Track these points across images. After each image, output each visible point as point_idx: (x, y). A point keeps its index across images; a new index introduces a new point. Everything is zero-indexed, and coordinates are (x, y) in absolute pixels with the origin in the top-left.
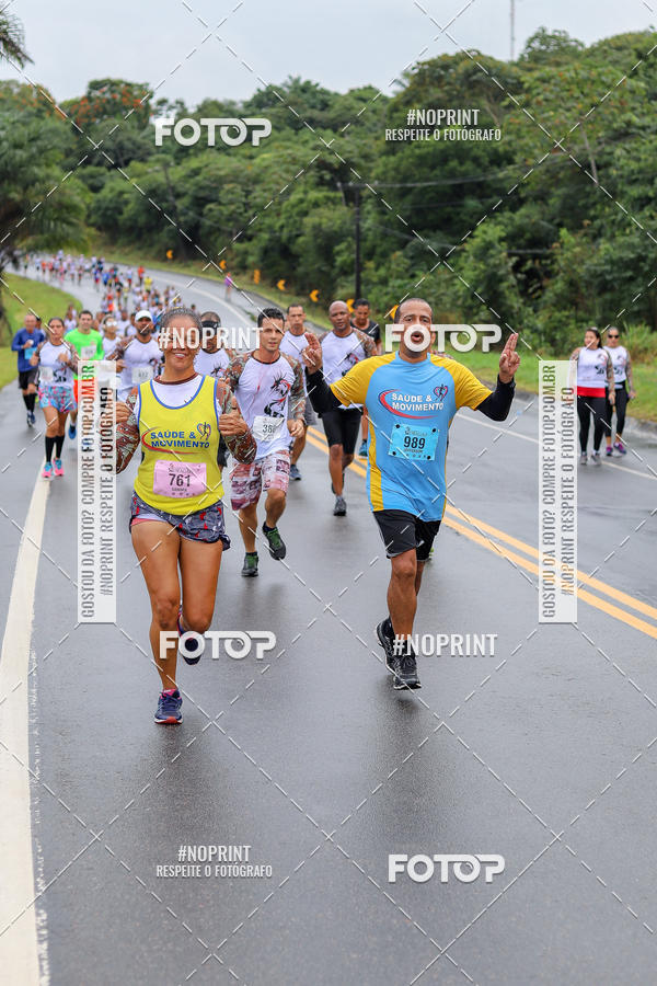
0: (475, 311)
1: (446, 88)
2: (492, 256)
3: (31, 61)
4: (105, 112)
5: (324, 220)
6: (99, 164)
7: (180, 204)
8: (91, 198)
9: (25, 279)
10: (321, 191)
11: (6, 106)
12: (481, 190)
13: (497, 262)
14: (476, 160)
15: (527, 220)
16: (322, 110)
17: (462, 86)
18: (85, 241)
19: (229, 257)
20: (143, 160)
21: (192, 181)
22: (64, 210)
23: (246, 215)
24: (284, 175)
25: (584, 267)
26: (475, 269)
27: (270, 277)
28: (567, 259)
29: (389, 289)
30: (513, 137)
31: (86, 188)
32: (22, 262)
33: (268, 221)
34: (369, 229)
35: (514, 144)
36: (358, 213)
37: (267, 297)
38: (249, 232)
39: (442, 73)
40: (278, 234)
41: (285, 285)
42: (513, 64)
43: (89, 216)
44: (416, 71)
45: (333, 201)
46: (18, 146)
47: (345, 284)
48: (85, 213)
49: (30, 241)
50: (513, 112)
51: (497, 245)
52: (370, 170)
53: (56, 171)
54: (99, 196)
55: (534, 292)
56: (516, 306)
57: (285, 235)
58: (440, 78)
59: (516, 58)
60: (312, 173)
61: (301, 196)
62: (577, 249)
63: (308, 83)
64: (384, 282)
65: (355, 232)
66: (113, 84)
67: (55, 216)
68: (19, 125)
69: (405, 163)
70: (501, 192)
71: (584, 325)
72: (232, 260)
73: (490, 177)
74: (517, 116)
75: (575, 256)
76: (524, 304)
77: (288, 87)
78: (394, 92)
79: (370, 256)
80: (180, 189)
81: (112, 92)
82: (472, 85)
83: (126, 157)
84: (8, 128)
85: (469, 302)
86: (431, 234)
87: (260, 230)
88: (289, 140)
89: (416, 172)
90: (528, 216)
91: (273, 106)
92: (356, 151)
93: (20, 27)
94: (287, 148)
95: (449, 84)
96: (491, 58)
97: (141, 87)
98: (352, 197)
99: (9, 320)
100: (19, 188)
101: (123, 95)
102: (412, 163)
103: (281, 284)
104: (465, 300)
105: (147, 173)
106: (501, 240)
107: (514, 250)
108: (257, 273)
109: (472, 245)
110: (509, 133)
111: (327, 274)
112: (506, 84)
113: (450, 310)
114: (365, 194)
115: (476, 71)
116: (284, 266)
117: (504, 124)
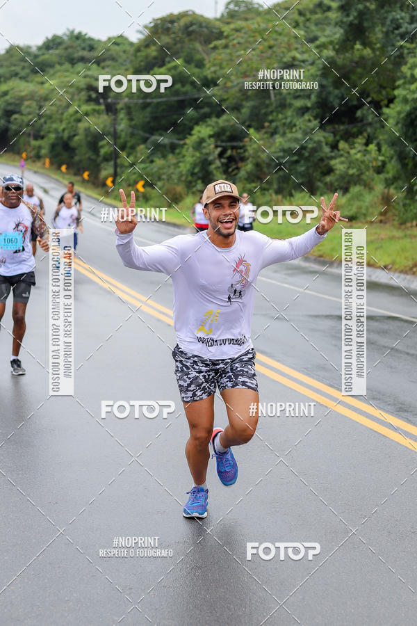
0: (194, 184)
1: (173, 36)
2: (204, 147)
5: (92, 125)
10: (90, 105)
12: (193, 103)
13: (208, 151)
14: (193, 83)
15: (227, 124)
16: (90, 51)
17: (183, 34)
19: (29, 150)
21: (3, 99)
23: (39, 122)
25: (266, 154)
26: (193, 156)
27: (56, 164)
28: (254, 149)
30: (217, 68)
33: (54, 126)
34: (122, 131)
35: (218, 73)
36: (115, 120)
37: (53, 176)
38: (42, 133)
39: (170, 25)
40: (61, 134)
41: (67, 169)
42: (217, 20)
44: (152, 25)
45: (98, 112)
47: (106, 167)
50: (217, 51)
51: (207, 140)
55: (233, 170)
57: (66, 135)
58: (168, 29)
59: (218, 16)
60: (83, 93)
61: (76, 109)
62: (261, 142)
63: (80, 33)
65: (113, 132)
70: (209, 104)
71: (267, 193)
72: (31, 152)
73: (201, 95)
74: (220, 54)
75: (259, 147)
77: (67, 36)
78: (139, 39)
79: (123, 148)
82: (189, 34)
85: (190, 178)
86: (164, 134)
87: (49, 132)
88: (67, 71)
90: (228, 121)
91: (57, 49)
94: (66, 77)
95: (174, 33)
96: (202, 16)
98: (111, 109)
103: (64, 168)
104: (187, 176)
106: (210, 136)
107: (219, 143)
108: (47, 161)
109: (191, 140)
110: (214, 65)
111: (95, 161)
112: (212, 32)
113: (177, 184)
114: (119, 107)
115: (192, 24)
116: (65, 156)
117: (211, 59)
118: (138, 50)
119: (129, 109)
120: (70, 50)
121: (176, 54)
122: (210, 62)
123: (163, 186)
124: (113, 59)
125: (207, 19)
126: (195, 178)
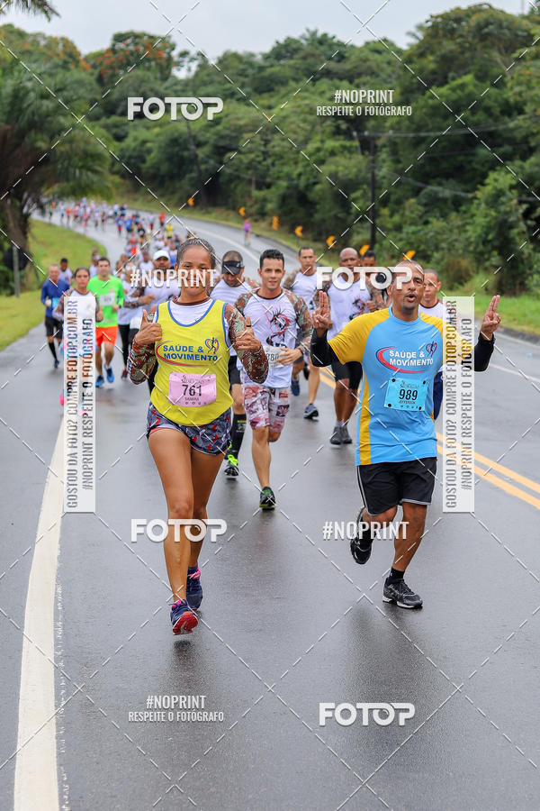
0: (486, 256)
1: (458, 40)
2: (503, 203)
3: (58, 14)
4: (129, 64)
5: (341, 168)
6: (123, 114)
7: (202, 153)
8: (115, 147)
9: (50, 225)
10: (339, 140)
11: (33, 58)
12: (493, 138)
13: (508, 209)
14: (488, 110)
15: (536, 169)
16: (339, 61)
17: (474, 37)
18: (108, 188)
19: (249, 204)
21: (213, 130)
22: (90, 158)
23: (265, 163)
24: (302, 125)
26: (486, 216)
27: (288, 224)
29: (403, 235)
30: (523, 88)
31: (110, 137)
32: (48, 209)
33: (286, 169)
34: (384, 177)
35: (524, 95)
36: (373, 161)
37: (284, 242)
38: (268, 180)
39: (455, 25)
40: (295, 182)
41: (302, 231)
42: (524, 17)
43: (113, 164)
44: (430, 24)
45: (350, 150)
46: (45, 96)
47: (360, 230)
48: (109, 161)
49: (56, 188)
50: (524, 63)
51: (508, 193)
52: (385, 120)
53: (80, 120)
54: (123, 145)
56: (526, 251)
57: (302, 183)
58: (453, 31)
59: (526, 11)
60: (329, 122)
61: (318, 144)
63: (325, 35)
64: (398, 228)
65: (370, 180)
66: (136, 37)
67: (80, 164)
68: (45, 76)
69: (418, 113)
70: (511, 141)
72: (251, 206)
73: (501, 127)
74: (528, 68)
76: (534, 250)
77: (306, 40)
78: (411, 46)
79: (385, 202)
80: (201, 139)
81: (136, 44)
82: (484, 38)
84: (36, 78)
85: (481, 247)
86: (444, 182)
87: (279, 178)
88: (307, 90)
89: (429, 122)
91: (291, 58)
94: (305, 98)
95: (461, 36)
96: (502, 12)
97: (163, 40)
98: (368, 146)
100: (46, 137)
101: (146, 48)
102: (425, 114)
103: (298, 230)
104: (477, 245)
105: (169, 123)
106: (512, 187)
107: (524, 197)
108: (275, 219)
109: (483, 193)
110: (519, 84)
111: (343, 221)
112: (517, 36)
113: (463, 256)
114: (380, 142)
115: (487, 24)
116: (301, 213)
117: (515, 76)
118: (409, 61)
119: (394, 147)
120: (310, 60)
121: (463, 69)
122: (512, 78)
123: (442, 259)
124: (373, 74)
125: (511, 15)
126: (489, 247)
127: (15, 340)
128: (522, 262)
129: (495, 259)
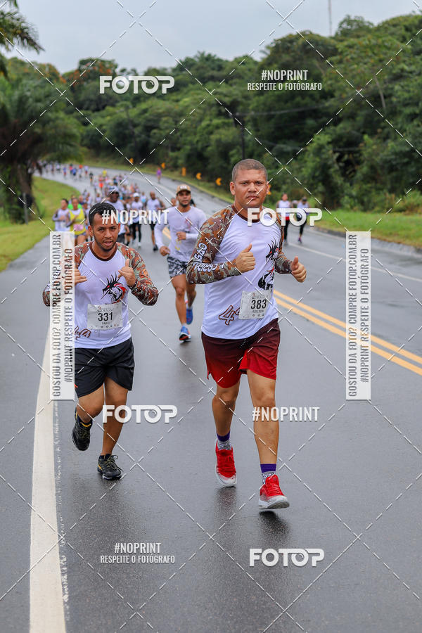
0: (315, 186)
1: (292, 54)
2: (324, 153)
3: (43, 50)
4: (89, 78)
5: (223, 136)
6: (87, 109)
7: (137, 131)
8: (83, 129)
9: (45, 180)
10: (220, 119)
11: (30, 77)
12: (315, 114)
13: (327, 156)
15: (343, 131)
16: (219, 70)
17: (301, 52)
18: (80, 155)
19: (167, 160)
20: (113, 105)
21: (143, 116)
22: (68, 137)
23: (175, 135)
24: (198, 111)
25: (379, 157)
26: (314, 161)
27: (192, 173)
28: (369, 153)
30: (333, 81)
31: (80, 123)
32: (44, 170)
33: (189, 138)
34: (250, 140)
35: (334, 86)
36: (243, 131)
38: (178, 146)
39: (289, 45)
40: (195, 146)
41: (201, 176)
42: (332, 38)
43: (82, 140)
44: (274, 45)
45: (228, 125)
46: (38, 100)
48: (80, 138)
49: (48, 156)
51: (326, 147)
52: (249, 105)
53: (62, 115)
54: (88, 128)
55: (351, 173)
56: (339, 182)
57: (200, 146)
58: (288, 48)
59: (333, 34)
60: (213, 109)
61: (208, 122)
62: (374, 147)
63: (210, 55)
65: (241, 143)
66: (93, 61)
67: (62, 141)
68: (38, 88)
70: (328, 115)
71: (381, 192)
72: (169, 162)
73: (321, 106)
75: (374, 150)
76: (345, 181)
77: (198, 58)
78: (262, 58)
80: (136, 121)
81: (93, 66)
82: (307, 52)
83: (103, 104)
84: (32, 90)
85: (311, 181)
86: (287, 141)
87: (185, 144)
88: (200, 89)
89: (276, 105)
90: (345, 128)
92: (240, 94)
93: (35, 30)
94: (198, 94)
95: (294, 51)
96: (318, 36)
97: (110, 62)
98: (240, 123)
99: (38, 204)
100: (40, 126)
101: (100, 67)
103: (198, 176)
104: (309, 180)
105: (115, 113)
106: (329, 143)
107: (337, 149)
108: (184, 170)
109: (312, 148)
110: (331, 79)
111: (225, 168)
112: (328, 50)
114: (246, 119)
116: (199, 164)
117: (328, 74)
119: (255, 122)
120: (201, 71)
122: (326, 76)
123: (288, 189)
125: (323, 37)
126: (316, 180)
127: (26, 251)
128: (337, 188)
129: (321, 188)
